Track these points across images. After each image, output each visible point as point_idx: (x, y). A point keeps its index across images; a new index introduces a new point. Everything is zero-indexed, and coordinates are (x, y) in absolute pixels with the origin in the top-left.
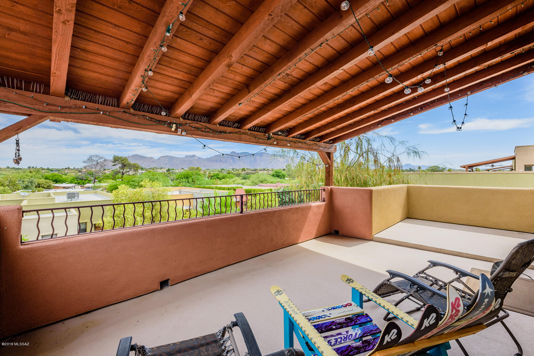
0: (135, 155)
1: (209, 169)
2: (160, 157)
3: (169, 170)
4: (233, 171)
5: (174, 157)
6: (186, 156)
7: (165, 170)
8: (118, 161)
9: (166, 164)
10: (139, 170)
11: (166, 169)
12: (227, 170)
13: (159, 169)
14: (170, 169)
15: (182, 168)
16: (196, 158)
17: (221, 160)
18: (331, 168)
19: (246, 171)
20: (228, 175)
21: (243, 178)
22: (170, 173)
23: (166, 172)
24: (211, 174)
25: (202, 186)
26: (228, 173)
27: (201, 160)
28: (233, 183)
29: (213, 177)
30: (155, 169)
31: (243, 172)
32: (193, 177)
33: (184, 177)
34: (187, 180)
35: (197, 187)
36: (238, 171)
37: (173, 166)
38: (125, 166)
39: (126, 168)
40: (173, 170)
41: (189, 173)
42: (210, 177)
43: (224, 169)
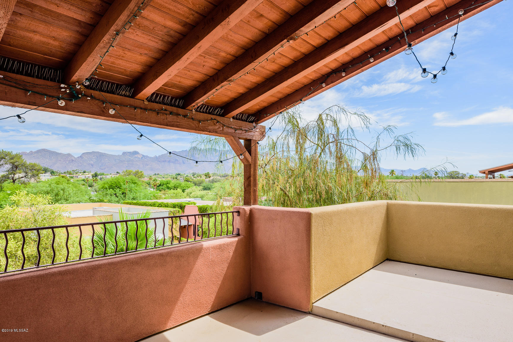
0: (42, 150)
1: (158, 174)
2: (83, 154)
3: (96, 175)
4: (193, 178)
5: (105, 154)
6: (124, 153)
7: (90, 175)
8: (4, 159)
9: (92, 165)
10: (41, 174)
11: (92, 173)
12: (185, 175)
13: (81, 174)
14: (98, 173)
15: (117, 173)
16: (139, 156)
17: (177, 160)
18: (252, 170)
19: (211, 178)
20: (183, 184)
21: (205, 189)
22: (96, 180)
23: (91, 178)
24: (157, 182)
25: (135, 201)
26: (185, 181)
27: (146, 160)
28: (189, 195)
29: (161, 187)
30: (73, 174)
31: (208, 179)
32: (124, 187)
33: (111, 187)
34: (113, 191)
35: (127, 203)
36: (201, 177)
37: (103, 169)
38: (16, 167)
39: (18, 171)
40: (103, 174)
41: (119, 181)
42: (156, 187)
43: (180, 175)
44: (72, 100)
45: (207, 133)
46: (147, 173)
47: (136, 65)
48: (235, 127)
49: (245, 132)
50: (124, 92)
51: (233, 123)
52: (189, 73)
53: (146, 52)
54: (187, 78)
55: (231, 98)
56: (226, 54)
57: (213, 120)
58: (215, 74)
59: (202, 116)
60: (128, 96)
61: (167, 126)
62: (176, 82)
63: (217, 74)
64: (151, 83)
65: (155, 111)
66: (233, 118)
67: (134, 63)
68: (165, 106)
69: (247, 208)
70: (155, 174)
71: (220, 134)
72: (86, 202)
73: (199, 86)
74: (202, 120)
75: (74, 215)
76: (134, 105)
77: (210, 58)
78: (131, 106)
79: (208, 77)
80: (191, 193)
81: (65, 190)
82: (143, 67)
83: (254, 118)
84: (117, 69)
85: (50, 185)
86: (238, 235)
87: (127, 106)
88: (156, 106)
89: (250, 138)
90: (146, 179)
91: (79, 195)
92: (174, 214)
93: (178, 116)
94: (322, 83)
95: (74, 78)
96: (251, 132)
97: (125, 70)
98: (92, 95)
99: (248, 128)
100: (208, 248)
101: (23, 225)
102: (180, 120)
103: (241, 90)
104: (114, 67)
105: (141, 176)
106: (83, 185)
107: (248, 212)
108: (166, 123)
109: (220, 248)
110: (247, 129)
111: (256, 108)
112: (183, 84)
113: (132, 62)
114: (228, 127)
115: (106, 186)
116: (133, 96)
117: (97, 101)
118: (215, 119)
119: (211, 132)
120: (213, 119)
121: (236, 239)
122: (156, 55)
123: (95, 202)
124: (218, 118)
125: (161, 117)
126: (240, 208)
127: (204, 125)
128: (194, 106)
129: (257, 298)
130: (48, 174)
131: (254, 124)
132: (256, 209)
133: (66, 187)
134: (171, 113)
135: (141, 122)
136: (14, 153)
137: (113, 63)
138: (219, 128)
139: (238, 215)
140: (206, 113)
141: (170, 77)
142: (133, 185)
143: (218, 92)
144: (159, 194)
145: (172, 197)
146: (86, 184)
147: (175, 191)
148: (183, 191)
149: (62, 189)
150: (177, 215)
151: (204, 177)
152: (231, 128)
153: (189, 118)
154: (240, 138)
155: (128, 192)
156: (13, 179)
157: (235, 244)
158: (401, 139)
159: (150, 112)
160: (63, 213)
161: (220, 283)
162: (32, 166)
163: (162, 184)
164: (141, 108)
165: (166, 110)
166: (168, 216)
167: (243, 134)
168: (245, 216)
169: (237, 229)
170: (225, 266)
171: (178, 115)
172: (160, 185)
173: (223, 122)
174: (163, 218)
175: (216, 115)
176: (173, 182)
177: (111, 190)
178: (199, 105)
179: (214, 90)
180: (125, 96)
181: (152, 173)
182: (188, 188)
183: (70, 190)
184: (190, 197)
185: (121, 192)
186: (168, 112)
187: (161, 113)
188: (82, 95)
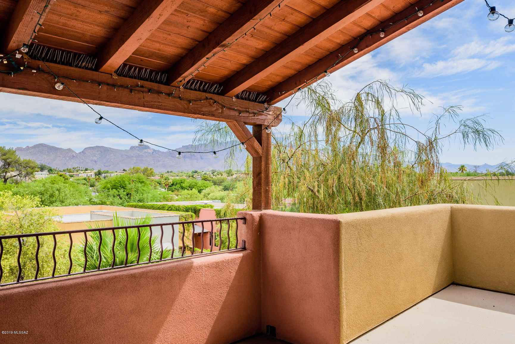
0: (40, 144)
1: (171, 172)
2: (86, 149)
3: (99, 173)
4: (212, 175)
5: (110, 148)
6: (132, 148)
7: (93, 173)
9: (95, 162)
11: (95, 171)
12: (203, 173)
13: (82, 172)
14: (102, 171)
15: (124, 170)
16: (149, 151)
18: (263, 164)
19: (234, 176)
20: (200, 182)
21: (226, 189)
22: (99, 179)
23: (93, 176)
24: (169, 181)
25: (141, 204)
26: (203, 179)
27: (158, 155)
28: (207, 197)
29: (174, 187)
30: (74, 172)
31: (230, 178)
32: (129, 186)
33: (115, 187)
34: (117, 192)
35: (132, 206)
36: (222, 176)
37: (107, 166)
38: (9, 164)
39: (10, 169)
40: (107, 172)
41: (124, 179)
42: (167, 186)
43: (197, 172)
44: (11, 74)
45: (199, 116)
46: (158, 171)
47: (96, 27)
48: (240, 109)
49: (253, 115)
50: (84, 64)
51: (235, 104)
52: (169, 37)
53: (106, 8)
54: (168, 45)
55: (232, 71)
56: (216, 10)
57: (208, 100)
58: (205, 38)
59: (193, 94)
60: (91, 69)
61: (144, 107)
62: (154, 51)
63: (207, 38)
64: (117, 50)
65: (127, 87)
66: (237, 97)
67: (93, 24)
68: (142, 81)
69: (256, 214)
70: (168, 172)
71: (218, 117)
72: (85, 204)
73: (187, 55)
74: (193, 100)
75: (66, 219)
76: (97, 80)
77: (194, 16)
78: (93, 81)
79: (197, 43)
80: (209, 194)
81: (61, 191)
82: (106, 30)
83: (265, 97)
84: (71, 33)
85: (44, 184)
86: (244, 249)
87: (87, 81)
88: (129, 81)
89: (260, 123)
90: (157, 178)
91: (77, 196)
92: (186, 219)
93: (160, 95)
94: (353, 48)
95: (12, 44)
96: (262, 115)
97: (83, 34)
98: (39, 67)
99: (258, 111)
100: (200, 267)
101: (7, 232)
102: (163, 99)
103: (244, 60)
104: (68, 30)
105: (152, 174)
106: (84, 184)
107: (257, 219)
108: (143, 103)
109: (217, 266)
110: (255, 111)
111: (267, 84)
112: (163, 53)
113: (91, 24)
114: (230, 109)
115: (109, 186)
116: (97, 68)
117: (46, 75)
118: (211, 99)
119: (206, 115)
120: (208, 98)
121: (241, 255)
122: (122, 13)
123: (97, 204)
124: (216, 97)
125: (135, 95)
126: (246, 214)
127: (196, 106)
128: (181, 81)
129: (269, 333)
130: (45, 172)
131: (266, 105)
132: (268, 215)
133: (62, 187)
134: (150, 90)
135: (108, 102)
136: (7, 148)
137: (65, 25)
138: (217, 109)
139: (244, 222)
140: (199, 90)
141: (142, 41)
142: (140, 185)
143: (210, 61)
144: (170, 194)
145: (186, 199)
146: (88, 184)
147: (190, 192)
148: (200, 192)
149: (57, 190)
150: (190, 221)
151: (225, 176)
152: (233, 109)
153: (174, 97)
154: (246, 123)
155: (133, 193)
156: (4, 178)
157: (238, 262)
158: (469, 123)
159: (120, 89)
160: (53, 217)
161: (216, 313)
162: (26, 163)
163: (175, 183)
164: (108, 84)
165: (142, 86)
166: (178, 221)
167: (250, 118)
168: (253, 224)
169: (243, 241)
170: (224, 291)
171: (159, 92)
172: (173, 185)
173: (223, 102)
174: (172, 224)
175: (214, 93)
176: (188, 181)
177: (114, 190)
178: (187, 79)
179: (204, 59)
180: (87, 68)
181: (163, 171)
182: (206, 187)
183: (67, 190)
184: (208, 199)
185: (125, 193)
186: (146, 90)
187: (136, 90)
188: (24, 68)
